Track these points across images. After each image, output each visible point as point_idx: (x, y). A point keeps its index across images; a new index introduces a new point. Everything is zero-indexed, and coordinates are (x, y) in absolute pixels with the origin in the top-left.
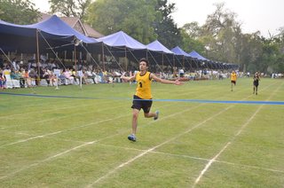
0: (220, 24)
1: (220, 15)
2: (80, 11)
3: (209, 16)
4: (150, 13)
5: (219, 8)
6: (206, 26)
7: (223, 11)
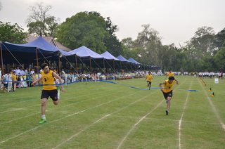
0: (147, 39)
1: (147, 33)
2: (50, 32)
3: (139, 34)
4: (101, 33)
5: (146, 28)
6: (137, 41)
7: (149, 30)
